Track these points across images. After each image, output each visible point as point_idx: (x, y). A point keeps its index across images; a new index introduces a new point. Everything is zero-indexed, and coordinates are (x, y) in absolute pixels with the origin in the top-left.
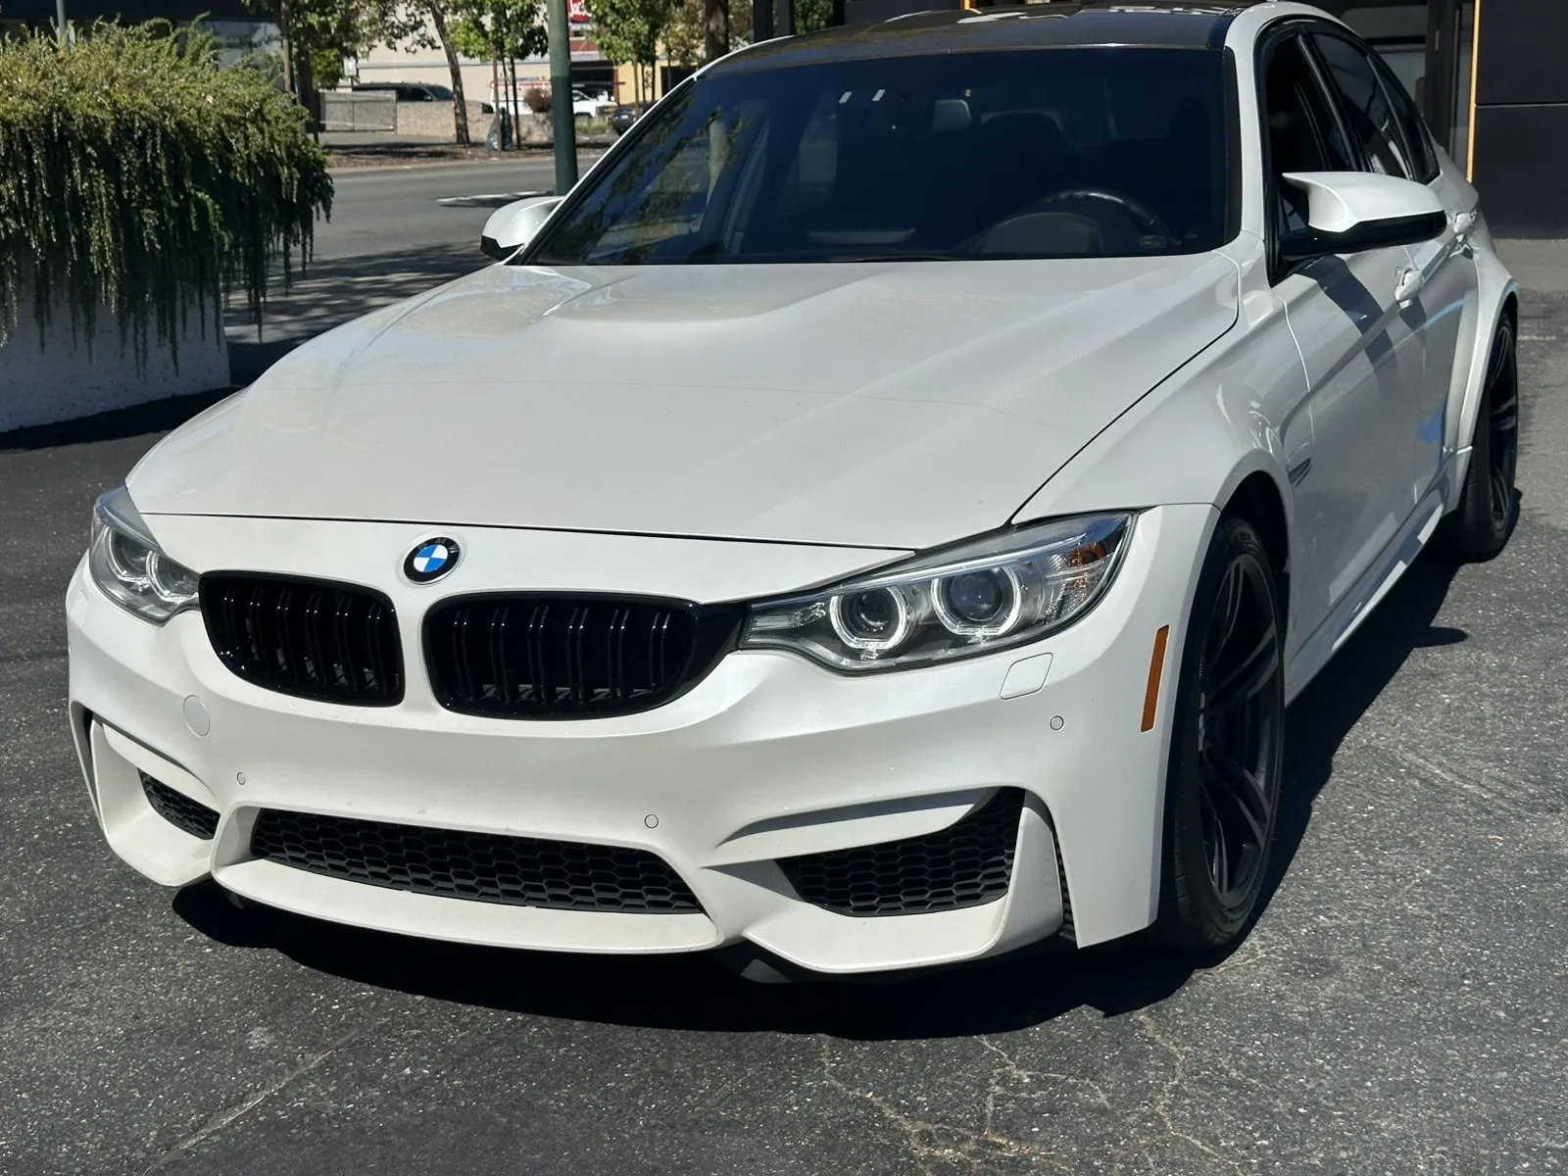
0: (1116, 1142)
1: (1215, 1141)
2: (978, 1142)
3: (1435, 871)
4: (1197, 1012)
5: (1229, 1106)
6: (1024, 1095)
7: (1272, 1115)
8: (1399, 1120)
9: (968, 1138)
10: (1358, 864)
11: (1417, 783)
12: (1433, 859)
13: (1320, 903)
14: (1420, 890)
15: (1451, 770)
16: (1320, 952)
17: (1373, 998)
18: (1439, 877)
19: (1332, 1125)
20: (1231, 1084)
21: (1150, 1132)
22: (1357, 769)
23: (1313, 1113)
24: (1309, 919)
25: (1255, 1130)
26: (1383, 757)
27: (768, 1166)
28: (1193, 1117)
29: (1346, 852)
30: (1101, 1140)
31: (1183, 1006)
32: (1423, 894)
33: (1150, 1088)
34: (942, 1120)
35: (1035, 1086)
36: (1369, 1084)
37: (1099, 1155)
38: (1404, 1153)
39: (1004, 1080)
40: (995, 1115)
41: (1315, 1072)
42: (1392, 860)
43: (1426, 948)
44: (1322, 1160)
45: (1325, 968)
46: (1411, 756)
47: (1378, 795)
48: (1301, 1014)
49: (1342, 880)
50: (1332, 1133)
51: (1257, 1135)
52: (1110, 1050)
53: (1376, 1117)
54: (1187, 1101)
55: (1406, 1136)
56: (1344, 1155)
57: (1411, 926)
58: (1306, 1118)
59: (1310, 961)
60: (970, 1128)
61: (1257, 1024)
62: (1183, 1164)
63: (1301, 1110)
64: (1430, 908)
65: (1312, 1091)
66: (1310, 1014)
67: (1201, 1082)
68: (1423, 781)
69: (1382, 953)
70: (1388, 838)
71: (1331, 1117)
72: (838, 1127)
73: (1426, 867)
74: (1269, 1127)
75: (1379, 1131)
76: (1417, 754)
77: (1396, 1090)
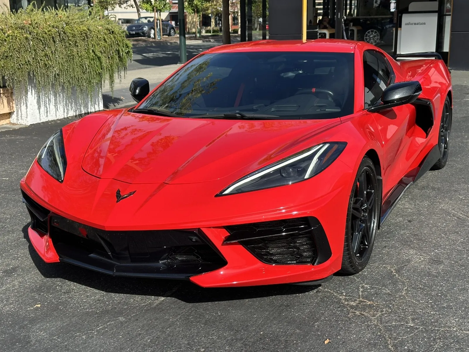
0: (394, 301)
1: (419, 301)
2: (359, 301)
3: (464, 239)
4: (409, 272)
5: (421, 293)
6: (369, 291)
7: (432, 295)
8: (464, 297)
9: (357, 300)
10: (443, 238)
11: (456, 218)
12: (463, 237)
13: (435, 247)
14: (461, 244)
15: (464, 215)
16: (437, 258)
17: (453, 269)
18: (465, 241)
19: (447, 298)
20: (420, 288)
21: (402, 299)
22: (439, 214)
23: (442, 295)
24: (434, 251)
25: (429, 298)
26: (446, 212)
27: (309, 306)
28: (412, 296)
29: (440, 235)
30: (390, 301)
31: (405, 271)
32: (462, 245)
33: (400, 289)
34: (349, 296)
35: (371, 289)
36: (455, 289)
37: (391, 304)
38: (466, 304)
39: (363, 287)
40: (362, 295)
41: (441, 286)
42: (452, 237)
43: (464, 258)
44: (446, 305)
45: (440, 262)
46: (453, 211)
47: (446, 221)
48: (435, 273)
49: (440, 242)
50: (448, 299)
51: (429, 300)
52: (388, 281)
53: (458, 296)
54: (410, 292)
55: (466, 300)
56: (451, 304)
57: (460, 252)
58: (441, 296)
59: (435, 261)
60: (357, 298)
61: (425, 275)
62: (412, 306)
63: (439, 294)
64: (464, 248)
65: (441, 290)
66: (437, 273)
67: (413, 288)
68: (457, 217)
69: (453, 259)
70: (450, 231)
71: (447, 296)
72: (324, 297)
73: (462, 239)
74: (431, 298)
75: (459, 299)
76: (455, 211)
77: (462, 290)
